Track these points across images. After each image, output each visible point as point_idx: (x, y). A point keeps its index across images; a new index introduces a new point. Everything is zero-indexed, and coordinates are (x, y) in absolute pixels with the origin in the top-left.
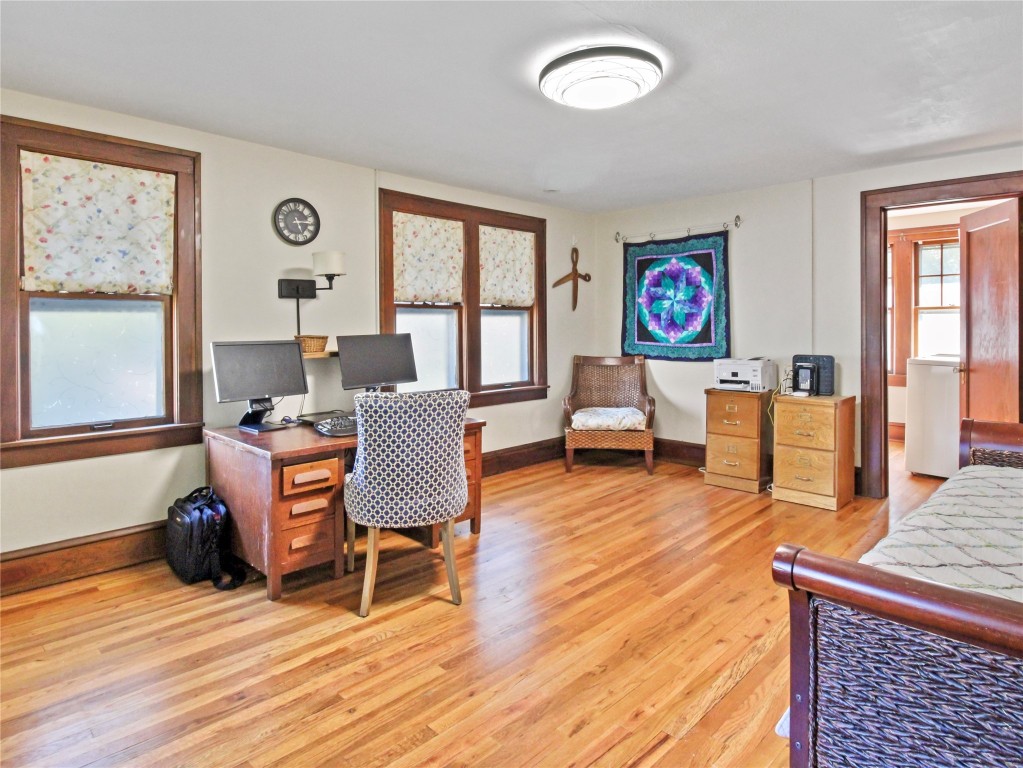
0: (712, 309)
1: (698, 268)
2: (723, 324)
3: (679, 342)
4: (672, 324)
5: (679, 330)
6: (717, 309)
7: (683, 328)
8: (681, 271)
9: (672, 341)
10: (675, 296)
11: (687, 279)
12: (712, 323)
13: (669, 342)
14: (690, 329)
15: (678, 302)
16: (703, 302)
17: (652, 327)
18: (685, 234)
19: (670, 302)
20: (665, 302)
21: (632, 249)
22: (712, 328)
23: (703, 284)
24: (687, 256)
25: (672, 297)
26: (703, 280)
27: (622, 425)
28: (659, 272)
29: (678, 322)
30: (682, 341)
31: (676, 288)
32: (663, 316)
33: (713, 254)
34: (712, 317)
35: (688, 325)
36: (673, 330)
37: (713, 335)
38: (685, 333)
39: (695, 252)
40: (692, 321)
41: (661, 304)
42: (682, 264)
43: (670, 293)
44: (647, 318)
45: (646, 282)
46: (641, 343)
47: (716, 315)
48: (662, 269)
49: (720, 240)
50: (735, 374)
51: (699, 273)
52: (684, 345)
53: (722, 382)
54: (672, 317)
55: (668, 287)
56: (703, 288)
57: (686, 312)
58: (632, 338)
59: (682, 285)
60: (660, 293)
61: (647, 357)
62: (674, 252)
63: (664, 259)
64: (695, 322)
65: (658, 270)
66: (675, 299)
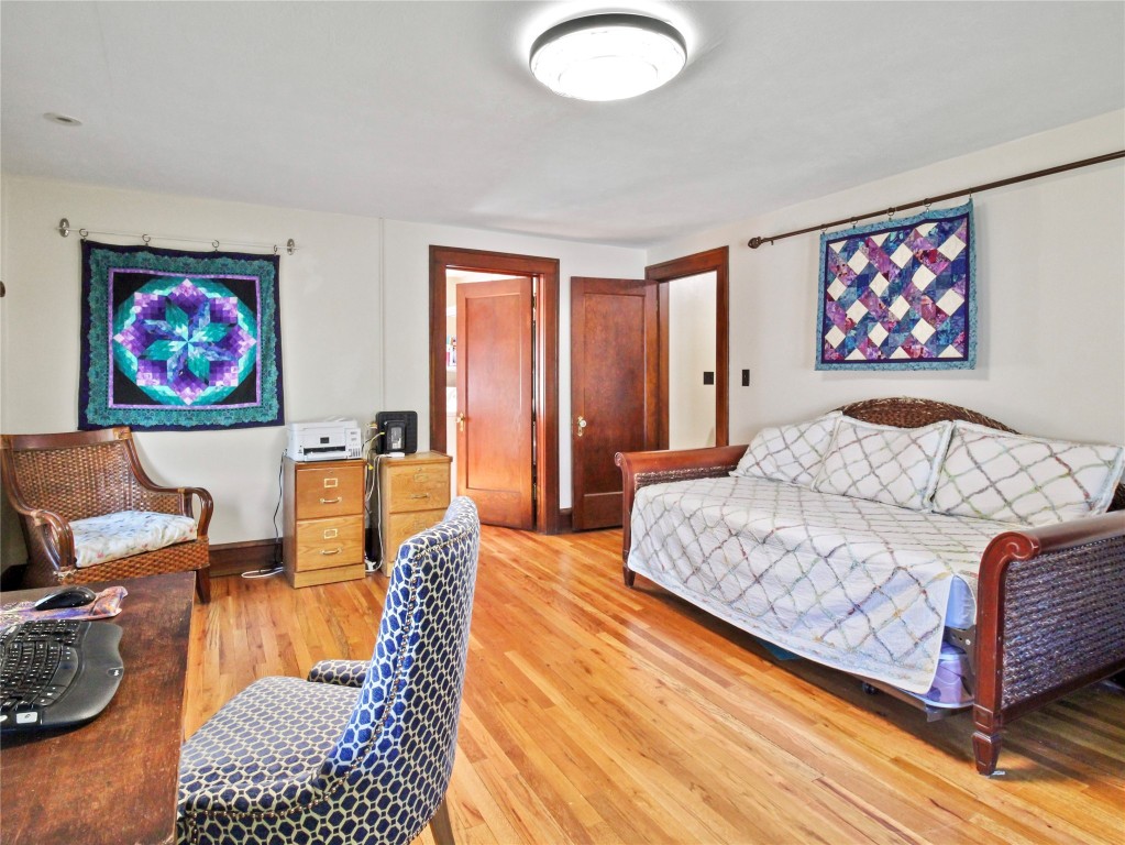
0: (259, 357)
1: (234, 300)
2: (274, 377)
3: (201, 403)
4: (186, 377)
5: (199, 386)
6: (264, 357)
7: (207, 383)
8: (201, 300)
9: (188, 401)
10: (190, 336)
11: (213, 313)
12: (259, 375)
13: (183, 403)
14: (219, 383)
15: (195, 345)
16: (240, 346)
17: (145, 380)
18: (208, 248)
19: (182, 344)
20: (173, 343)
21: (99, 253)
22: (258, 382)
23: (241, 323)
24: (213, 280)
25: (186, 336)
26: (241, 316)
27: (165, 540)
28: (160, 297)
29: (197, 373)
30: (206, 401)
31: (193, 325)
32: (171, 363)
33: (257, 282)
34: (259, 368)
35: (215, 379)
36: (188, 385)
37: (258, 392)
38: (209, 390)
39: (229, 277)
40: (222, 373)
41: (166, 346)
42: (202, 290)
43: (182, 330)
44: (135, 367)
45: (136, 310)
46: (122, 406)
47: (264, 366)
48: (166, 292)
49: (269, 266)
50: (325, 440)
51: (235, 306)
52: (209, 407)
53: (307, 451)
54: (186, 367)
55: (178, 321)
56: (240, 328)
57: (211, 359)
58: (101, 400)
59: (205, 320)
60: (164, 329)
61: (134, 428)
62: (187, 270)
63: (169, 278)
64: (226, 375)
65: (156, 294)
66: (190, 341)
